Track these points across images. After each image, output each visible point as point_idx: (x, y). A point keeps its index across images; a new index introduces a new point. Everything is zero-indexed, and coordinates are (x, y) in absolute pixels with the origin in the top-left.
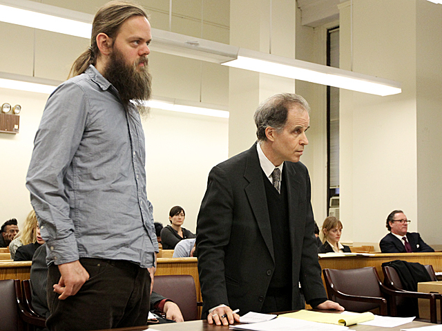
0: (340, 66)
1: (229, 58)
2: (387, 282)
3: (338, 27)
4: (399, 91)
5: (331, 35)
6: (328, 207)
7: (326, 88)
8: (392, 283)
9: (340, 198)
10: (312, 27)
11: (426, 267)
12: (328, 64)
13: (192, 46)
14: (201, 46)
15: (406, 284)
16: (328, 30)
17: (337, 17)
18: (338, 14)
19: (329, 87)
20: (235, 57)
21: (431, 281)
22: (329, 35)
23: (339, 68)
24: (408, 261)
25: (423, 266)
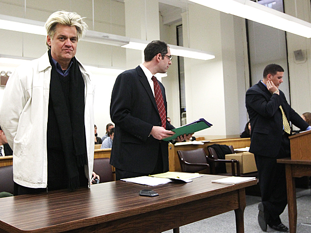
0: (184, 45)
1: (125, 43)
2: (210, 156)
3: (182, 25)
4: (213, 57)
5: (178, 29)
6: (181, 118)
7: (177, 57)
8: (213, 156)
9: (187, 113)
10: (169, 25)
11: (230, 147)
12: (178, 45)
13: (106, 38)
14: (110, 38)
15: (220, 156)
16: (177, 26)
17: (181, 20)
18: (181, 19)
19: (178, 57)
20: (128, 43)
21: (232, 153)
22: (177, 29)
23: (183, 46)
24: (220, 144)
25: (228, 147)
